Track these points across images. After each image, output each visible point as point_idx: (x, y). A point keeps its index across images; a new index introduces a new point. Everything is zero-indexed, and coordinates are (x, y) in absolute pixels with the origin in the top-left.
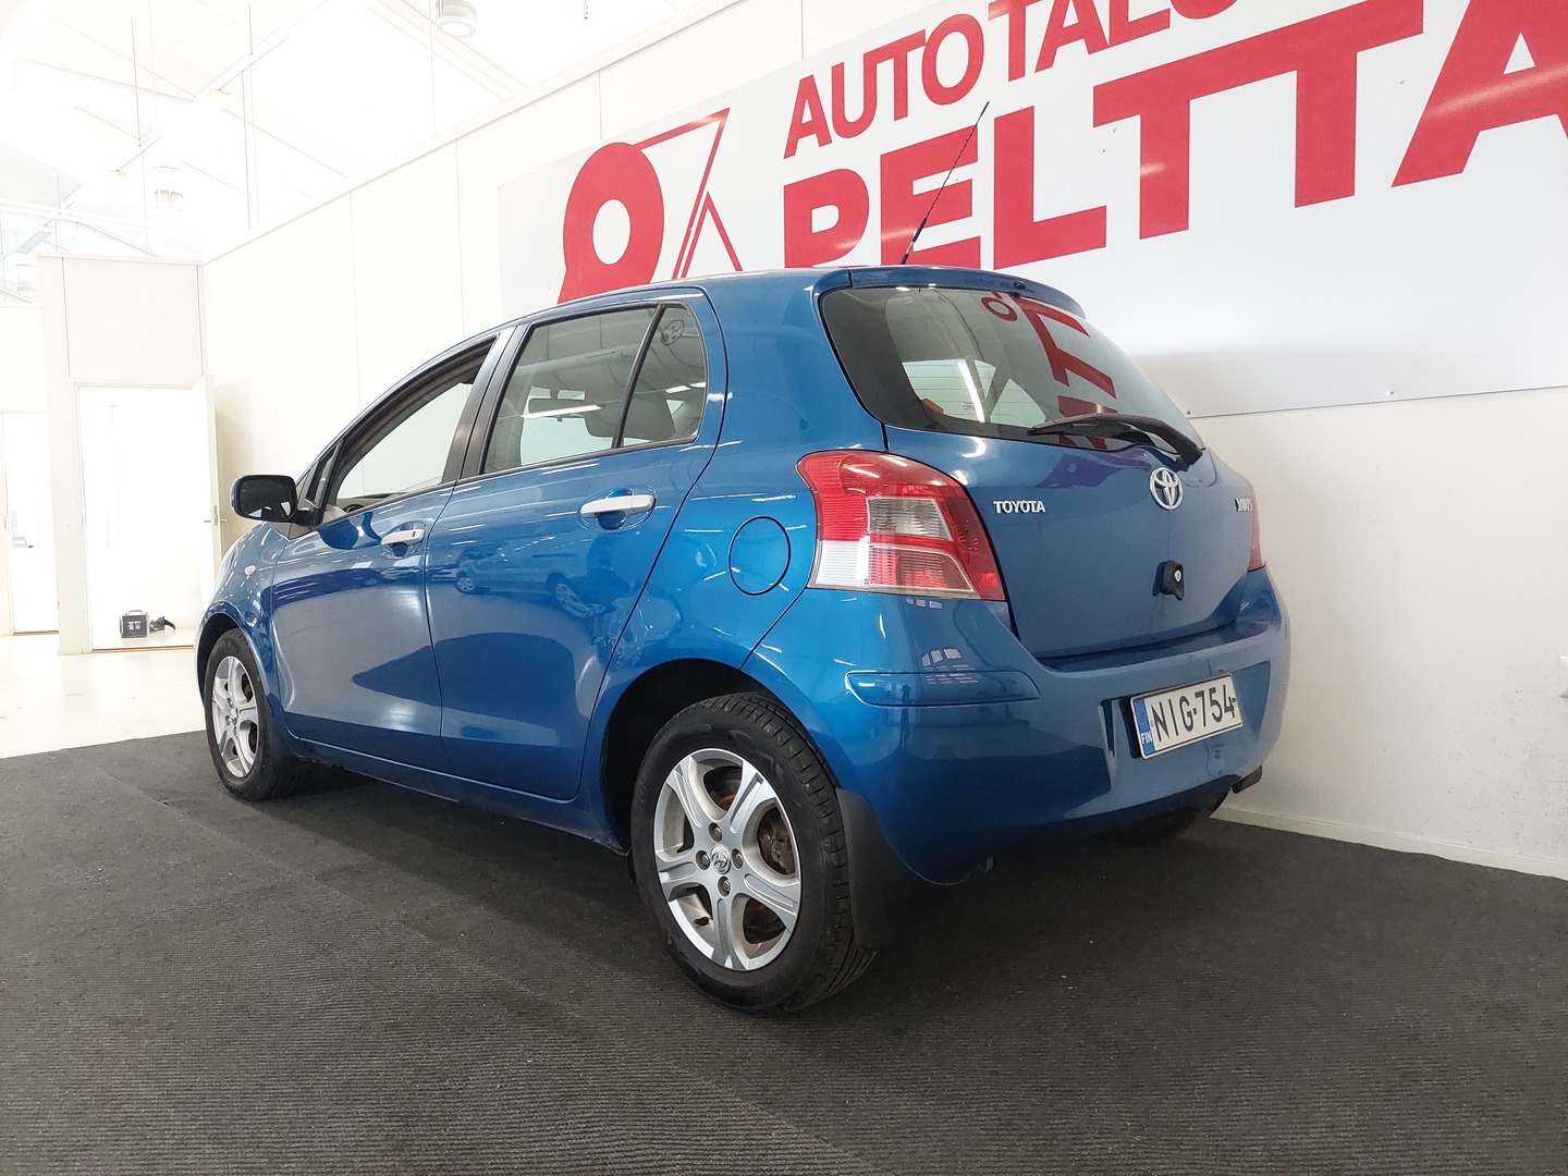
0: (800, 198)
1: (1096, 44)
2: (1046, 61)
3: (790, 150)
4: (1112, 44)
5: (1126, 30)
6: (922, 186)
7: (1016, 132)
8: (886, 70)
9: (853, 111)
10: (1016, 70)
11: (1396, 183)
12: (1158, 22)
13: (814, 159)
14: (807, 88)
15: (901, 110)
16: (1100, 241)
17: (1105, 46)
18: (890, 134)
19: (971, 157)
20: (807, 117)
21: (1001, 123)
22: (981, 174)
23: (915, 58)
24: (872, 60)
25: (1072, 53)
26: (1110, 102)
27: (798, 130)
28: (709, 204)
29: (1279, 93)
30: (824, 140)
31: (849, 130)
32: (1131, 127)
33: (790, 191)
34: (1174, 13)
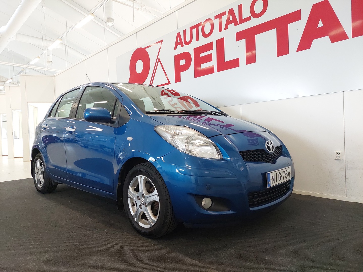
0: (178, 58)
1: (236, 24)
2: (226, 28)
3: (175, 48)
4: (240, 23)
5: (242, 21)
6: (202, 55)
7: (221, 43)
8: (194, 31)
9: (188, 40)
10: (220, 30)
11: (297, 51)
12: (248, 19)
13: (181, 50)
14: (179, 35)
15: (197, 39)
16: (238, 65)
17: (238, 24)
18: (195, 44)
19: (212, 48)
20: (179, 41)
21: (218, 41)
22: (214, 52)
23: (200, 28)
24: (191, 29)
25: (231, 26)
26: (239, 36)
27: (177, 44)
28: (159, 60)
29: (273, 33)
30: (182, 46)
31: (187, 43)
32: (243, 41)
33: (176, 57)
34: (251, 17)
